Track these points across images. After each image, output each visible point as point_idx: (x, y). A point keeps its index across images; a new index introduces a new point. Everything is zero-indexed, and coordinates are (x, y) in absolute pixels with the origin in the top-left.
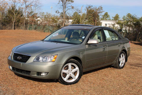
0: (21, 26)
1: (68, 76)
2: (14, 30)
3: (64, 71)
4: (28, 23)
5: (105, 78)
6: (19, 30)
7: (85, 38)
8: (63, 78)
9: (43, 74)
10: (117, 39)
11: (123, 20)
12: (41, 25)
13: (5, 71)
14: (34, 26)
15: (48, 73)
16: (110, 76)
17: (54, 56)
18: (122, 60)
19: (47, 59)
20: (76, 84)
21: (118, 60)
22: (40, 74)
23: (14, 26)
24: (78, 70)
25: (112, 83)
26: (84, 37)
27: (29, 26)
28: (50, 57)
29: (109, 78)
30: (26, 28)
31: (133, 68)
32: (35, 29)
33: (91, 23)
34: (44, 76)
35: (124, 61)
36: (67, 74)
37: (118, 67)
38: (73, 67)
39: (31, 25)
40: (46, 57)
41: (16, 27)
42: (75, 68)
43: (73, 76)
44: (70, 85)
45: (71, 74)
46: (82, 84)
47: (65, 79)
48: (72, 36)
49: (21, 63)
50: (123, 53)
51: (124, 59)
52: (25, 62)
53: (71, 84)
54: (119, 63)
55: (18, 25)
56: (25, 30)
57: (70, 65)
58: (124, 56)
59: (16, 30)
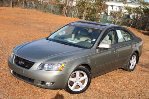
0: (20, 3)
1: (75, 85)
2: (12, 8)
3: (71, 79)
4: (28, 1)
5: (115, 85)
6: (18, 8)
7: (96, 41)
8: (69, 86)
9: (48, 84)
10: (129, 39)
11: (131, 2)
12: (42, 4)
13: (5, 69)
14: (34, 5)
15: (53, 83)
16: (120, 83)
17: (61, 65)
18: (133, 62)
19: (53, 67)
20: (84, 93)
21: (128, 63)
22: (45, 84)
23: (13, 3)
24: (86, 78)
25: (123, 93)
26: (94, 40)
27: (28, 5)
28: (57, 65)
29: (119, 85)
30: (25, 6)
31: (144, 71)
32: (36, 8)
33: (97, 6)
34: (49, 86)
35: (135, 63)
36: (74, 82)
37: (128, 69)
38: (81, 75)
39: (31, 3)
40: (52, 65)
41: (14, 5)
42: (83, 75)
43: (80, 84)
44: (76, 95)
45: (79, 82)
46: (89, 94)
47: (72, 88)
48: (79, 32)
49: (24, 69)
50: (135, 54)
51: (136, 61)
52: (29, 68)
53: (78, 93)
54: (130, 65)
55: (17, 3)
56: (24, 8)
57: (78, 73)
58: (135, 58)
59: (15, 8)
